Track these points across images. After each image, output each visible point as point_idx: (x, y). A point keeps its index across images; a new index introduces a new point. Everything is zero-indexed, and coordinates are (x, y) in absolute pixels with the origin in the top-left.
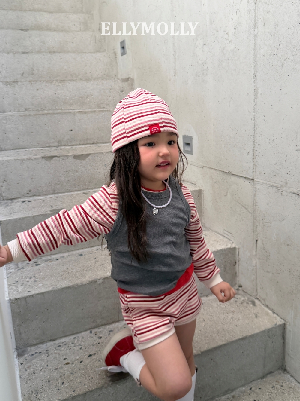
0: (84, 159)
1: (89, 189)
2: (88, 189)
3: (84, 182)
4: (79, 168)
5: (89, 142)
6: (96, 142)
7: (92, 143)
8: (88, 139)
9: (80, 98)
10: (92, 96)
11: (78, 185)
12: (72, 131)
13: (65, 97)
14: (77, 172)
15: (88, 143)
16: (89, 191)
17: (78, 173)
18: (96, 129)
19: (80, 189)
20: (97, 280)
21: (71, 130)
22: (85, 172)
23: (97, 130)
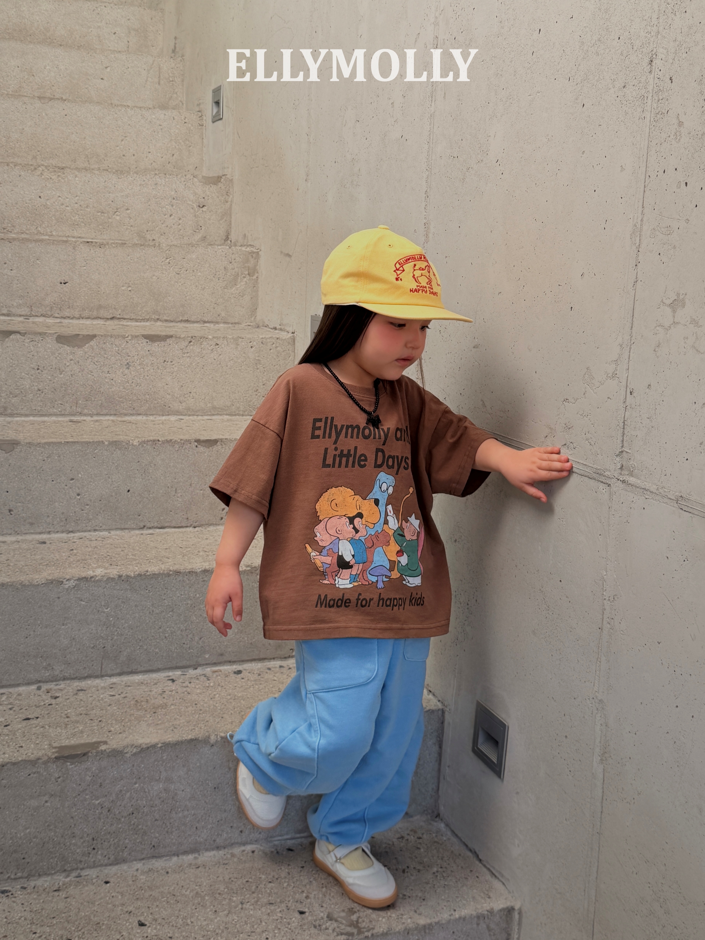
0: (80, 347)
1: (85, 415)
2: (81, 414)
3: (74, 397)
4: (65, 364)
5: (103, 313)
6: (118, 316)
7: (109, 317)
8: (100, 307)
9: (98, 212)
10: (127, 209)
11: (60, 402)
12: (65, 283)
13: (63, 207)
14: (61, 374)
15: (101, 316)
16: (85, 418)
17: (62, 376)
18: (123, 286)
19: (63, 413)
20: (64, 580)
21: (63, 282)
22: (80, 374)
23: (123, 288)
